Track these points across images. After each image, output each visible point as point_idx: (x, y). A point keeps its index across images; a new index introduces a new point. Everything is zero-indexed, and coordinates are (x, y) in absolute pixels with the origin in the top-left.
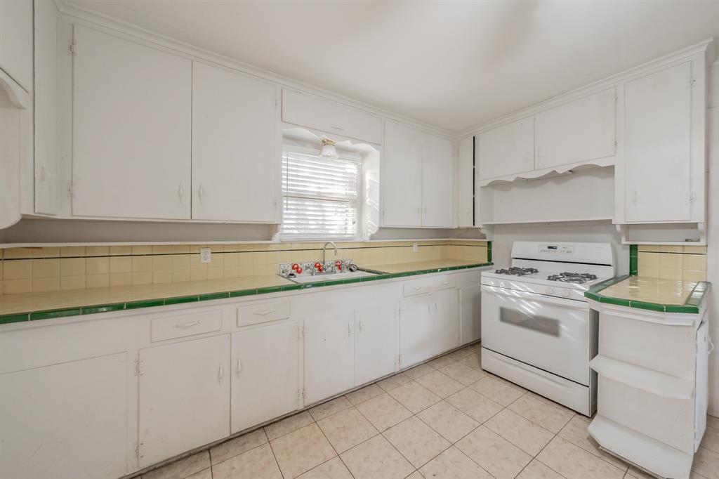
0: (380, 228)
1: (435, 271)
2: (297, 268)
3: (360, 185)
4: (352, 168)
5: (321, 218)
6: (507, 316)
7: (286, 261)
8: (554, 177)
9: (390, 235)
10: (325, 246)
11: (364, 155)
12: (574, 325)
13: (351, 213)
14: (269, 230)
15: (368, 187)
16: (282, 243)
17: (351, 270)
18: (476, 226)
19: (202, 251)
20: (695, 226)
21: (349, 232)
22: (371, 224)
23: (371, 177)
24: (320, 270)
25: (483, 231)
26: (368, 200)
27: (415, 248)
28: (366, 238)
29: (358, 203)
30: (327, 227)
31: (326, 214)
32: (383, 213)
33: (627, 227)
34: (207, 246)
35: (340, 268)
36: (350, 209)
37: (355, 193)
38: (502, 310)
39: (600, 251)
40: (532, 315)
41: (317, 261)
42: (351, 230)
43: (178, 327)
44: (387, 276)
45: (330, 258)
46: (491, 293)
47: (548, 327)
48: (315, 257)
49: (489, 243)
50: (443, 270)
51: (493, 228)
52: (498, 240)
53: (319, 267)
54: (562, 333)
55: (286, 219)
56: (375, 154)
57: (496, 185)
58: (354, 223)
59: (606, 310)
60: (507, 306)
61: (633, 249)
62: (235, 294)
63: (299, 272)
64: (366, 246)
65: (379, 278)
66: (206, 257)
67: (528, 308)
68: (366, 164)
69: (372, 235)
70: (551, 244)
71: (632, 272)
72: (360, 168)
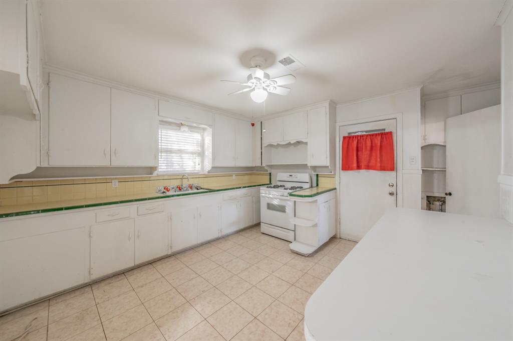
0: (213, 167)
1: (240, 188)
2: (167, 189)
3: (202, 145)
4: (197, 136)
5: (181, 162)
6: (270, 207)
7: (161, 185)
8: (289, 144)
9: (217, 171)
10: (182, 176)
11: (204, 129)
12: (290, 207)
13: (198, 160)
14: (151, 170)
15: (206, 146)
16: (158, 176)
17: (198, 189)
18: (263, 166)
19: (113, 181)
20: (328, 167)
21: (197, 169)
22: (208, 166)
23: (208, 140)
24: (180, 190)
25: (266, 168)
26: (206, 153)
27: (234, 177)
28: (207, 173)
29: (201, 154)
30: (184, 167)
31: (184, 160)
32: (214, 160)
34: (116, 179)
35: (191, 188)
36: (197, 158)
37: (200, 149)
38: (268, 204)
39: (304, 177)
40: (277, 205)
41: (178, 185)
42: (198, 168)
43: (109, 215)
44: (215, 191)
45: (186, 183)
46: (264, 197)
47: (282, 209)
48: (177, 183)
49: (270, 174)
50: (244, 187)
51: (271, 166)
52: (273, 172)
53: (179, 188)
54: (287, 211)
55: (160, 163)
56: (210, 130)
57: (271, 146)
58: (199, 164)
60: (269, 202)
61: (317, 175)
62: (136, 200)
63: (168, 191)
64: (206, 176)
65: (209, 192)
66: (115, 184)
67: (276, 202)
68: (206, 134)
69: (208, 171)
70: (291, 174)
71: (317, 185)
72: (202, 136)
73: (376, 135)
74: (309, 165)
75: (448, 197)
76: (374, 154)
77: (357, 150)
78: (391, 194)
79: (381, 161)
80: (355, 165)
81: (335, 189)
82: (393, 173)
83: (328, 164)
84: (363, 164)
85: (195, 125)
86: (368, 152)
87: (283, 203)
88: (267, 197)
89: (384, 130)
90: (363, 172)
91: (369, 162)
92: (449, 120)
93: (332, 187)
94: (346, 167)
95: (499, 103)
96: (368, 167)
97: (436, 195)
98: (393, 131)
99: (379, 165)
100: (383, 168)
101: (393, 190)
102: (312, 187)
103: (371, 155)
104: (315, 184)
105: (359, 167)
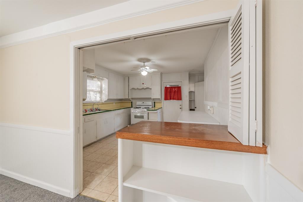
0: (108, 99)
1: (121, 109)
2: (86, 110)
3: (101, 87)
4: (99, 83)
6: (136, 117)
8: (143, 88)
9: (110, 100)
10: (94, 104)
11: (102, 79)
12: (146, 116)
15: (104, 88)
17: (100, 110)
18: (129, 98)
20: (159, 99)
21: (98, 100)
22: (105, 98)
23: (105, 85)
24: (92, 111)
25: (131, 99)
26: (104, 92)
27: (114, 104)
28: (104, 102)
29: (101, 92)
30: (91, 99)
32: (108, 95)
33: (154, 99)
35: (97, 110)
36: (98, 94)
37: (99, 89)
38: (135, 116)
39: (150, 103)
41: (91, 108)
45: (95, 107)
46: (133, 112)
47: (142, 117)
49: (132, 102)
50: (123, 109)
51: (132, 99)
52: (134, 101)
54: (144, 118)
56: (106, 80)
57: (133, 89)
58: (99, 98)
59: (149, 111)
60: (135, 115)
61: (155, 102)
64: (103, 104)
65: (110, 111)
67: (139, 115)
68: (103, 82)
69: (105, 101)
70: (143, 102)
71: (155, 107)
72: (101, 83)
73: (176, 87)
74: (152, 98)
75: (195, 109)
76: (175, 94)
77: (170, 93)
78: (180, 108)
79: (178, 97)
80: (169, 98)
81: (162, 108)
82: (181, 101)
83: (160, 98)
84: (172, 98)
85: (101, 78)
86: (173, 93)
87: (142, 115)
88: (135, 113)
89: (178, 85)
90: (172, 100)
91: (174, 97)
92: (196, 83)
93: (161, 107)
94: (166, 99)
95: (204, 81)
96: (173, 99)
97: (192, 108)
98: (181, 86)
99: (177, 98)
100: (178, 99)
101: (181, 107)
102: (152, 108)
103: (174, 94)
104: (154, 106)
105: (170, 99)
